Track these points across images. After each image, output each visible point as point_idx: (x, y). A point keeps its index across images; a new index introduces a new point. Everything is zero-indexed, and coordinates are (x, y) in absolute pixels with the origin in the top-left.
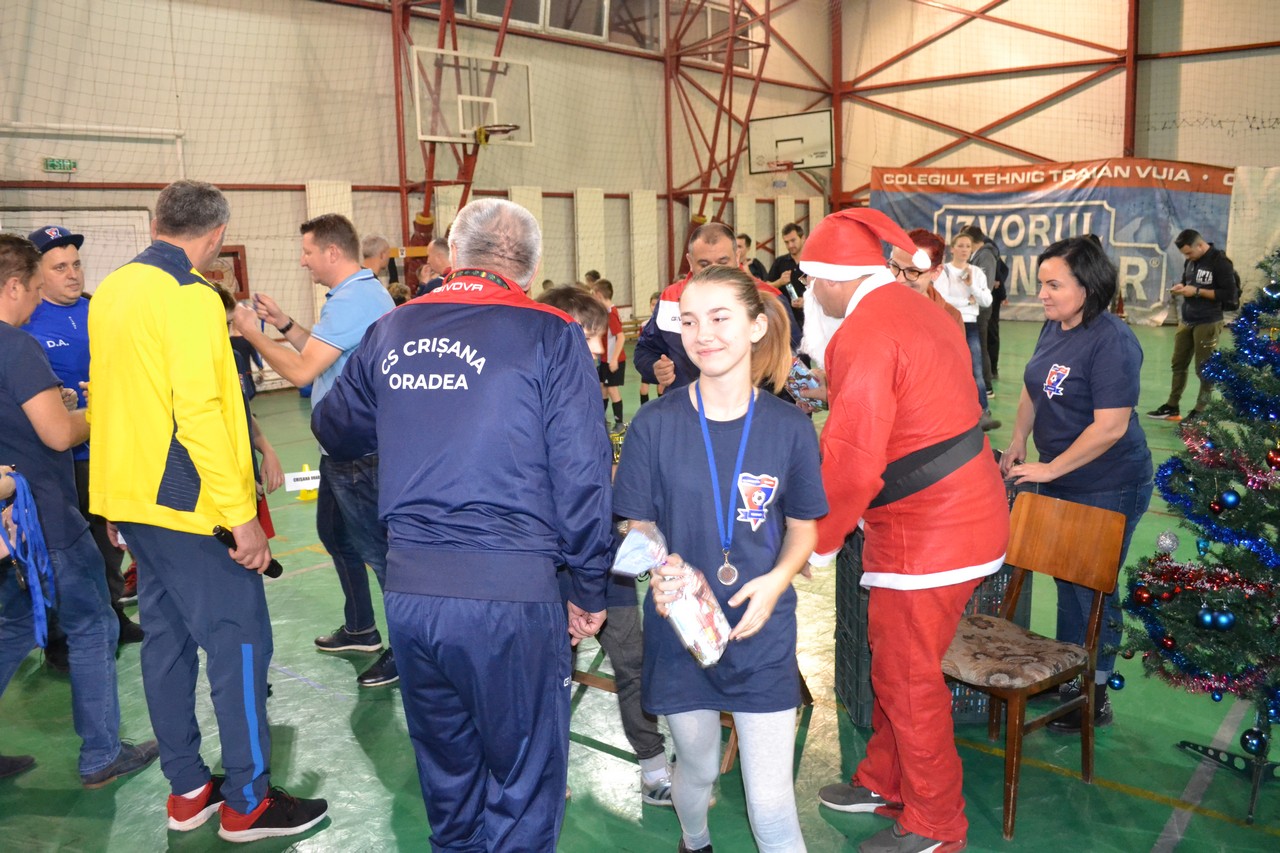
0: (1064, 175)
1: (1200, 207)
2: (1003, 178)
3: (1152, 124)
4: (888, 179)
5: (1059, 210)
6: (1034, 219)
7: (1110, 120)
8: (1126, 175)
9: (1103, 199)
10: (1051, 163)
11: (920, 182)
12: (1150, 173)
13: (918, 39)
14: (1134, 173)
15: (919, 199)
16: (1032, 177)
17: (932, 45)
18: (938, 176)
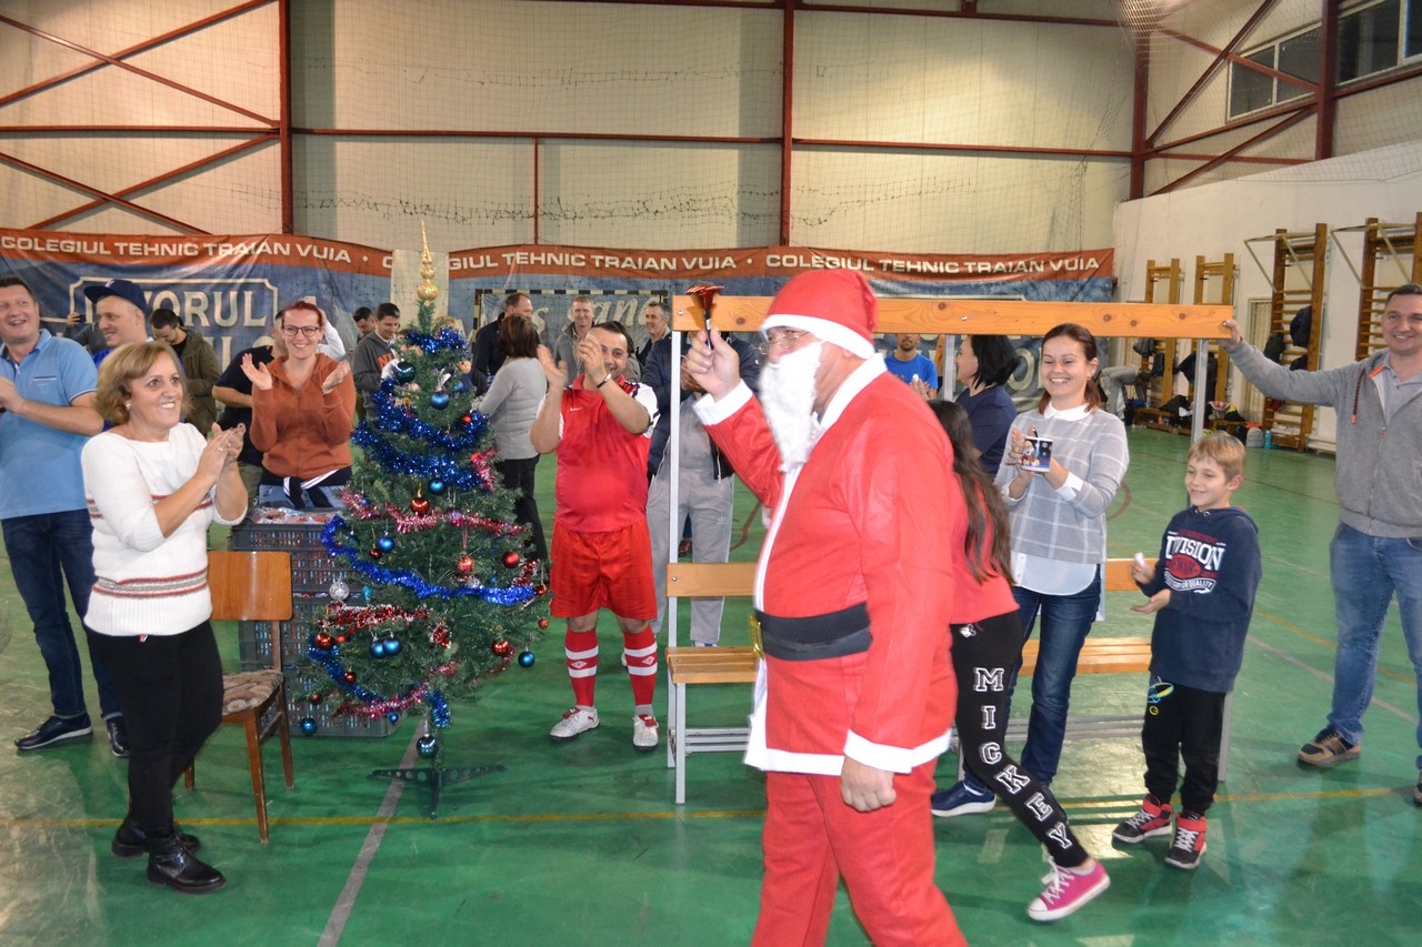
0: (221, 250)
1: (362, 288)
2: (152, 249)
3: (309, 202)
4: (7, 243)
5: (217, 287)
6: (189, 296)
7: (266, 192)
8: (286, 252)
9: (264, 277)
10: (205, 235)
11: (49, 249)
12: (311, 252)
13: (38, 79)
14: (294, 251)
15: (49, 268)
16: (184, 249)
17: (58, 88)
18: (72, 243)
